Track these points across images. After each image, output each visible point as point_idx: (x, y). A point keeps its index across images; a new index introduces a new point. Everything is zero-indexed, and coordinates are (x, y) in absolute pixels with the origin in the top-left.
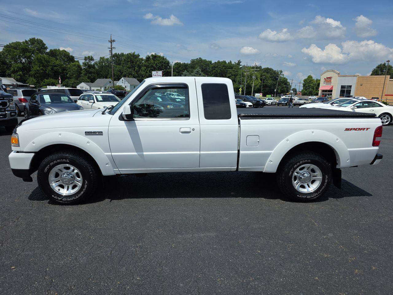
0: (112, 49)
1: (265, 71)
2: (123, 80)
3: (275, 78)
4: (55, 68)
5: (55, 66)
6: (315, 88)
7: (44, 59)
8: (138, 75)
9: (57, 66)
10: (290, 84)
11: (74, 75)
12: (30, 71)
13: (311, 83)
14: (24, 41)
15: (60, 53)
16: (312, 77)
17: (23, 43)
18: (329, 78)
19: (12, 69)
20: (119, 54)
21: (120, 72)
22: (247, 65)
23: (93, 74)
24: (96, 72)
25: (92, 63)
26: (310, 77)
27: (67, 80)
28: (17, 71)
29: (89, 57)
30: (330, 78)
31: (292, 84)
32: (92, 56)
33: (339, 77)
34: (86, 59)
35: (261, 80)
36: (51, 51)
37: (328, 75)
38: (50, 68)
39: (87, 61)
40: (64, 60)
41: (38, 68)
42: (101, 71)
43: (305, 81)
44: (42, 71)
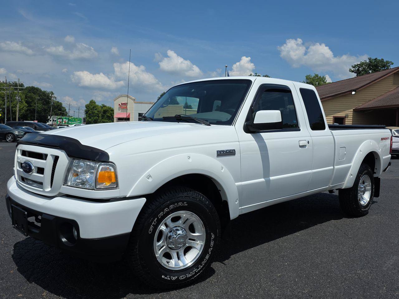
1: (30, 90)
3: (45, 101)
6: (100, 115)
10: (66, 110)
13: (95, 110)
16: (95, 103)
18: (124, 104)
22: (6, 80)
26: (92, 102)
30: (126, 104)
31: (69, 109)
33: (135, 104)
35: (27, 102)
37: (124, 100)
43: (87, 106)
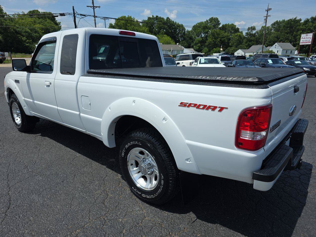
0: (268, 17)
2: (276, 45)
4: (223, 39)
5: (223, 38)
7: (216, 33)
8: (295, 39)
9: (224, 38)
11: (235, 44)
12: (206, 42)
14: (206, 20)
15: (229, 27)
17: (205, 22)
19: (195, 42)
20: (280, 21)
21: (277, 38)
23: (252, 42)
24: (255, 39)
25: (254, 32)
27: (229, 48)
28: (197, 44)
29: (252, 27)
32: (255, 26)
34: (249, 29)
36: (223, 26)
38: (219, 40)
39: (250, 31)
40: (231, 32)
41: (211, 40)
42: (260, 39)
44: (213, 42)
